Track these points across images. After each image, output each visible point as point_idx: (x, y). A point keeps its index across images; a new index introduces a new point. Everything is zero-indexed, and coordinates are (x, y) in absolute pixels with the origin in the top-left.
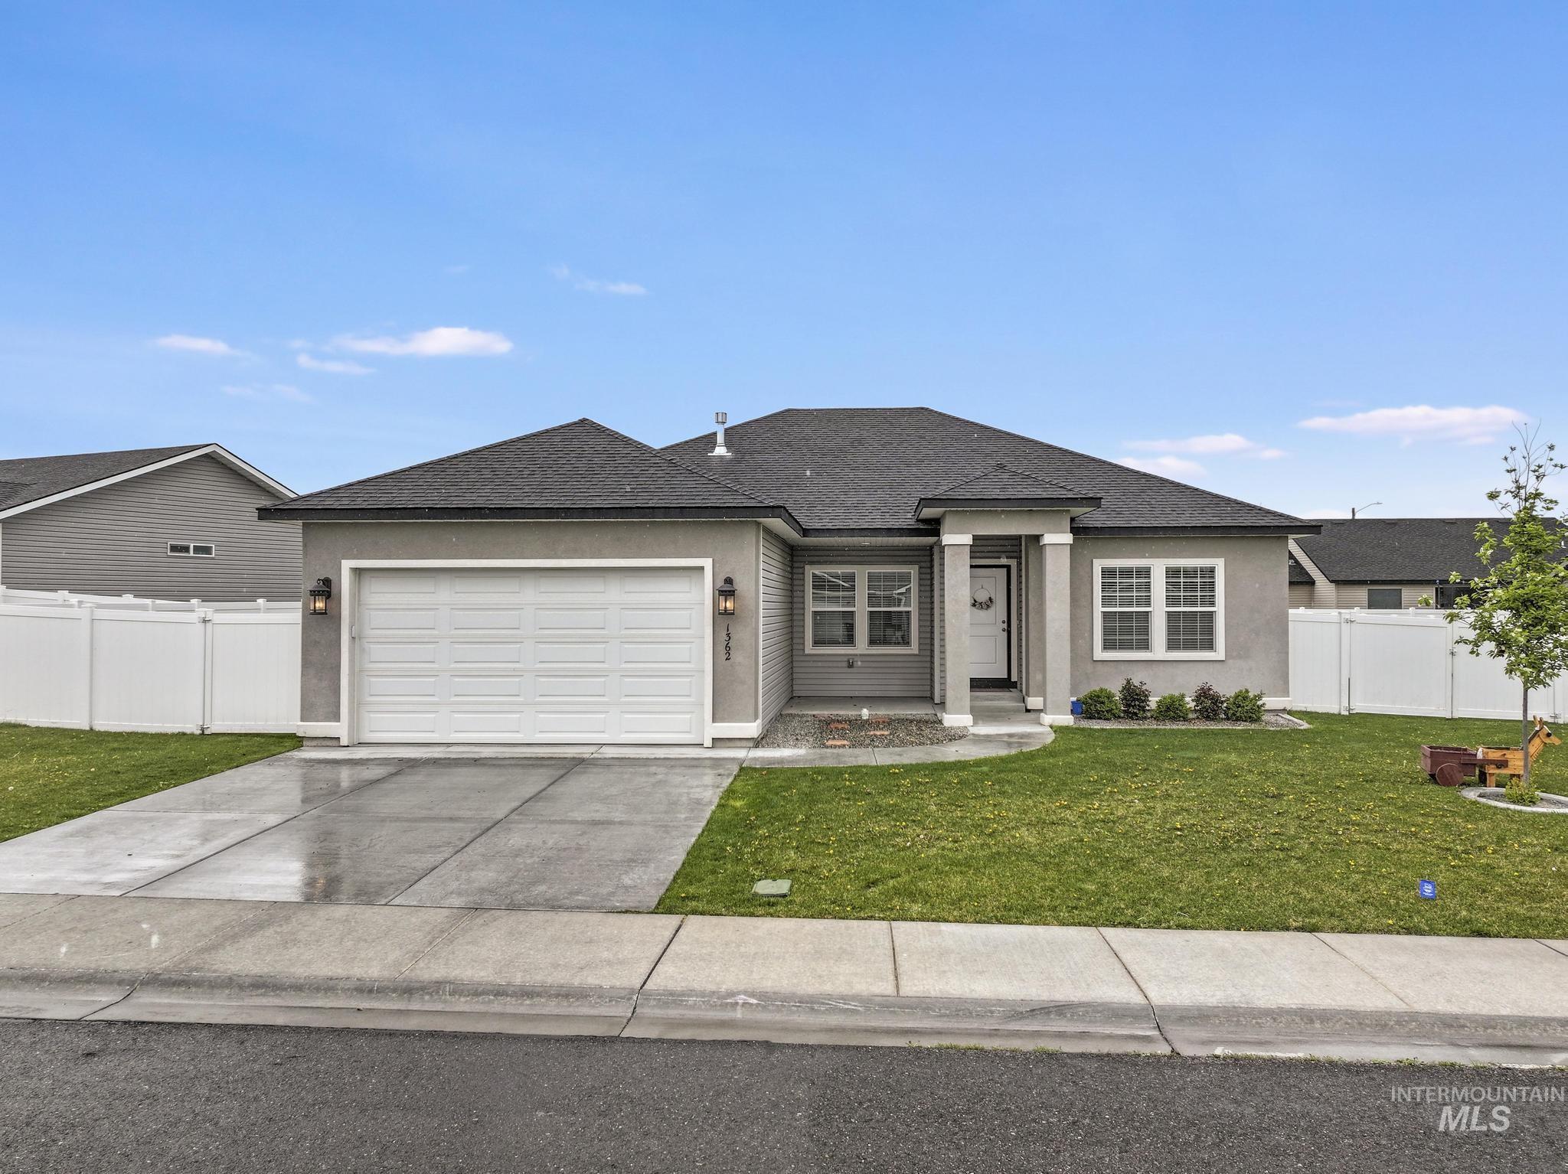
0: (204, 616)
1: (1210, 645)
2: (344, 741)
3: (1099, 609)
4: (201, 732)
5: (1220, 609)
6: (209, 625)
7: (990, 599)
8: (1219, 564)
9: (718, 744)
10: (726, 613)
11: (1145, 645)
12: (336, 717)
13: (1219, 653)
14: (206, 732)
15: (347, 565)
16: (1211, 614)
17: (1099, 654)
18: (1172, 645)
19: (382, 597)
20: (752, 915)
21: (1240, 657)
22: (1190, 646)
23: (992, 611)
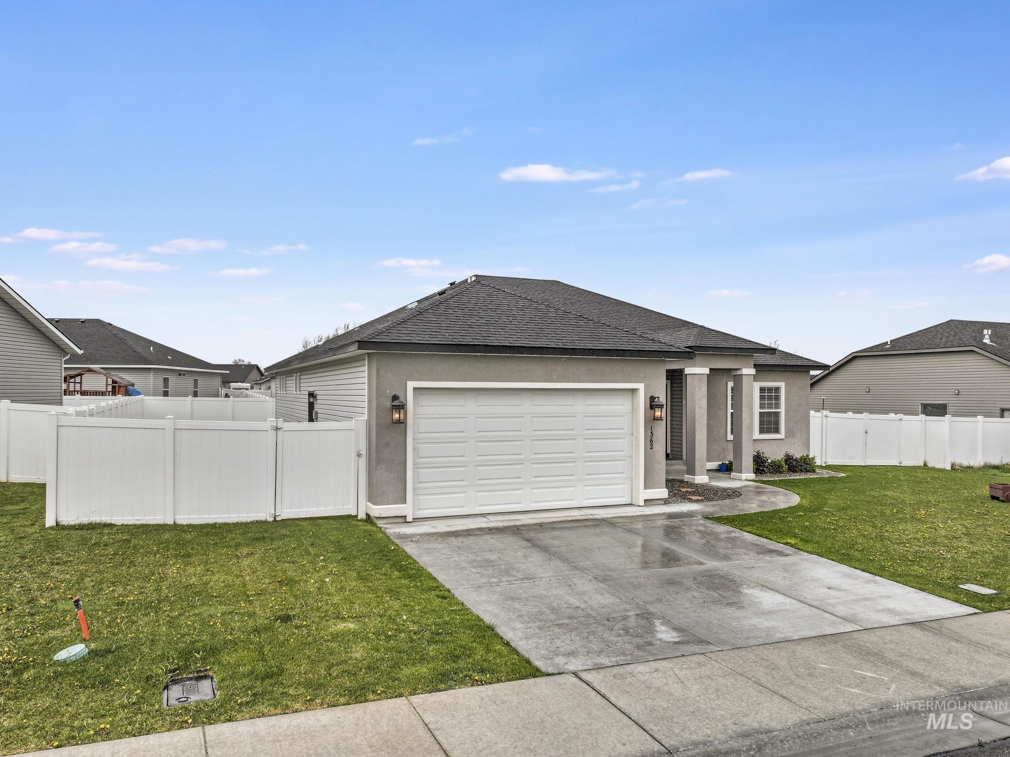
0: (275, 425)
1: (778, 430)
2: (409, 519)
3: (730, 410)
4: (273, 519)
5: (782, 410)
6: (280, 432)
8: (782, 385)
9: (647, 503)
12: (403, 500)
13: (782, 435)
14: (278, 519)
15: (411, 385)
16: (779, 413)
17: (730, 436)
18: (761, 431)
21: (790, 436)
22: (769, 431)
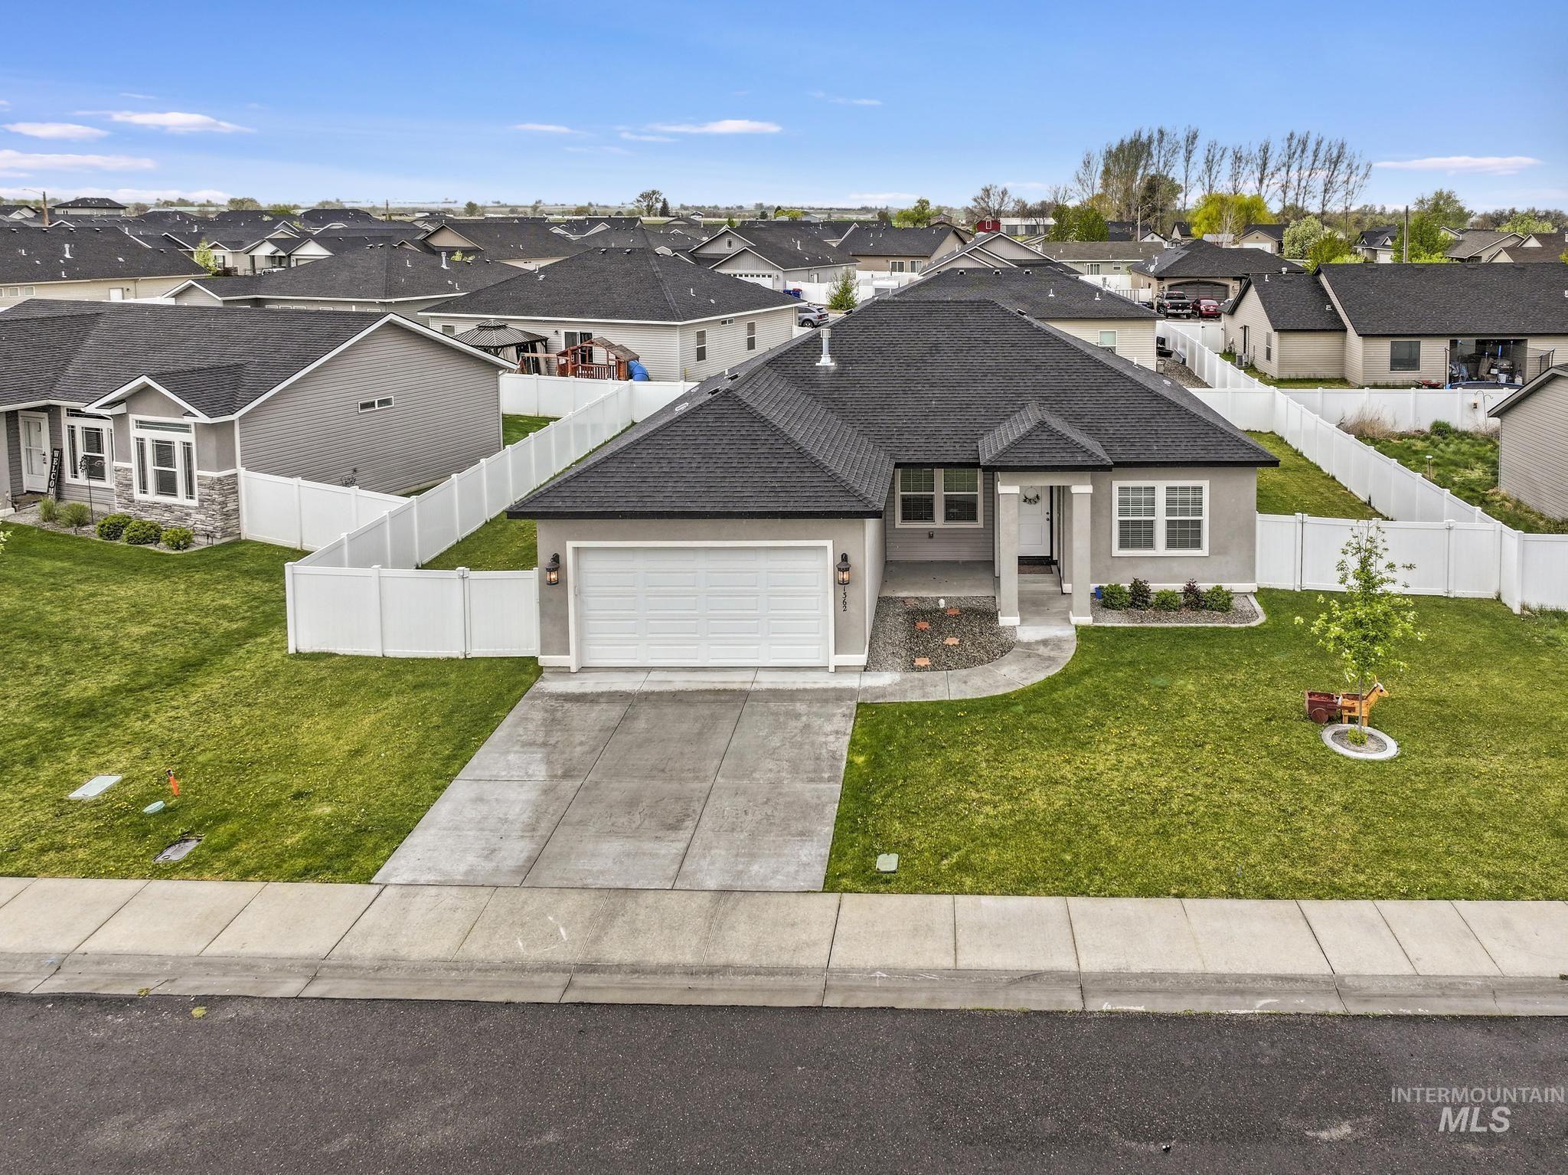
1: (1197, 544)
2: (573, 670)
3: (1116, 518)
4: (465, 657)
5: (1205, 518)
6: (466, 580)
7: (1037, 497)
8: (1205, 484)
10: (844, 583)
11: (1150, 544)
12: (567, 652)
13: (1205, 551)
14: (468, 657)
15: (571, 545)
16: (1198, 523)
17: (1117, 552)
18: (1171, 544)
19: (594, 565)
20: (877, 892)
21: (1219, 553)
22: (1184, 545)
23: (1038, 505)
